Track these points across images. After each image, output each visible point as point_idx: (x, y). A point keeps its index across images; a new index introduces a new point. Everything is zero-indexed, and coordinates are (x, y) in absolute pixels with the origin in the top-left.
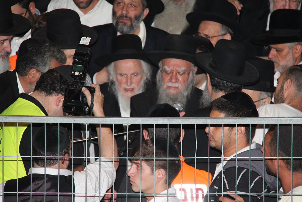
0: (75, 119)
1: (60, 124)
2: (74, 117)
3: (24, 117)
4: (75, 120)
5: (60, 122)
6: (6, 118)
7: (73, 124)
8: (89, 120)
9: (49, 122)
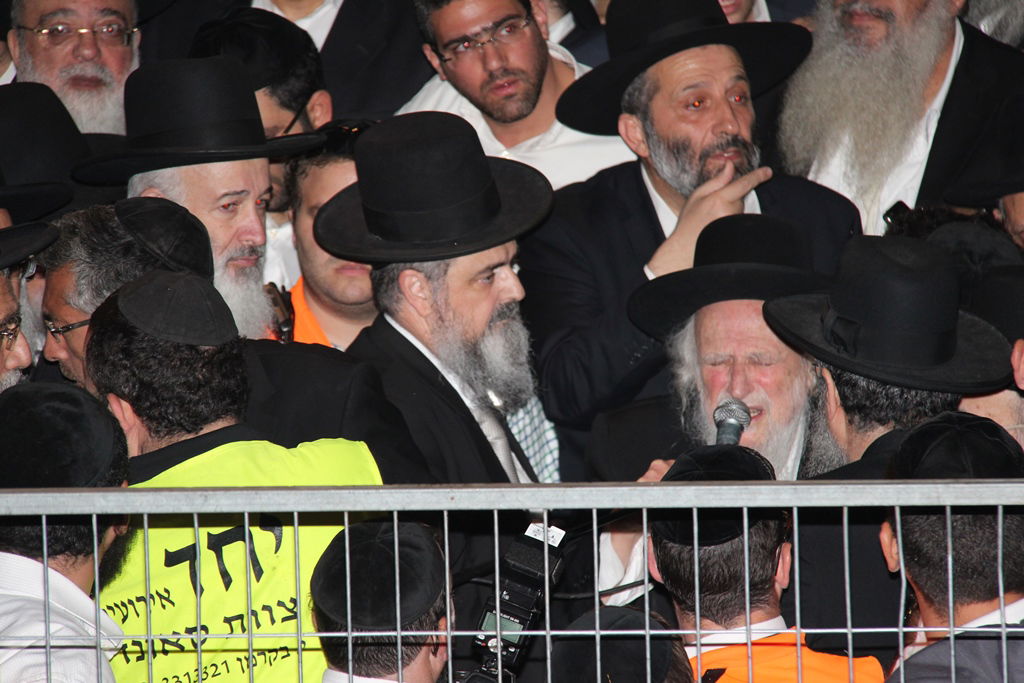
0: (451, 495)
1: (400, 513)
2: (451, 487)
3: (270, 493)
4: (452, 499)
5: (400, 508)
6: (206, 497)
7: (446, 514)
8: (503, 496)
9: (359, 508)
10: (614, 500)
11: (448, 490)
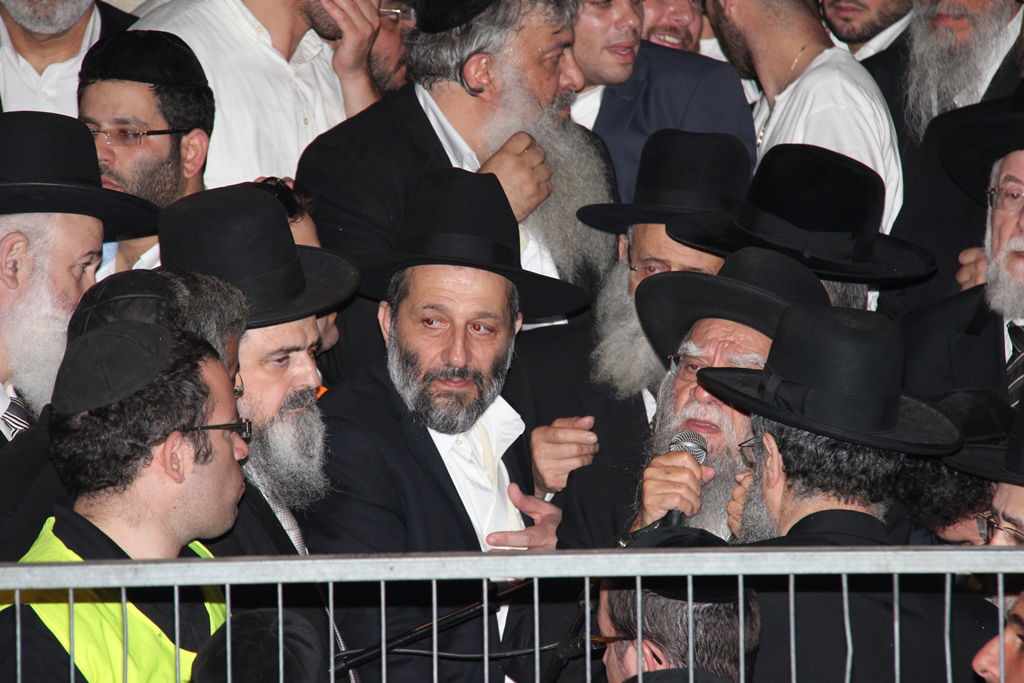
0: (391, 565)
1: (335, 584)
4: (391, 568)
5: (337, 579)
10: (557, 569)
11: (387, 560)
